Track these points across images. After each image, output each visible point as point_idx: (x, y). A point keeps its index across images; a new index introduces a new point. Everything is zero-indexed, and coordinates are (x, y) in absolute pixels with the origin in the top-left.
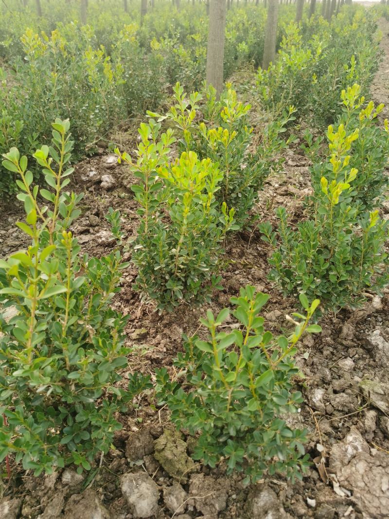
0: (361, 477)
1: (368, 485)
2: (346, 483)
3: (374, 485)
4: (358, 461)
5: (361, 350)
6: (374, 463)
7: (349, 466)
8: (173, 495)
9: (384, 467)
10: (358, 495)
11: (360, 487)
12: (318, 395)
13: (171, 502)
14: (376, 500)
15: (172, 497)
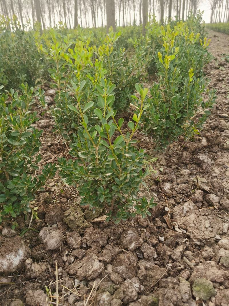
0: (192, 222)
1: (197, 225)
2: (183, 226)
3: (201, 225)
4: (190, 214)
5: (194, 166)
6: (200, 214)
7: (185, 217)
8: (73, 238)
9: (206, 216)
10: (190, 231)
11: (191, 227)
12: (167, 186)
13: (71, 241)
14: (202, 232)
15: (72, 238)
